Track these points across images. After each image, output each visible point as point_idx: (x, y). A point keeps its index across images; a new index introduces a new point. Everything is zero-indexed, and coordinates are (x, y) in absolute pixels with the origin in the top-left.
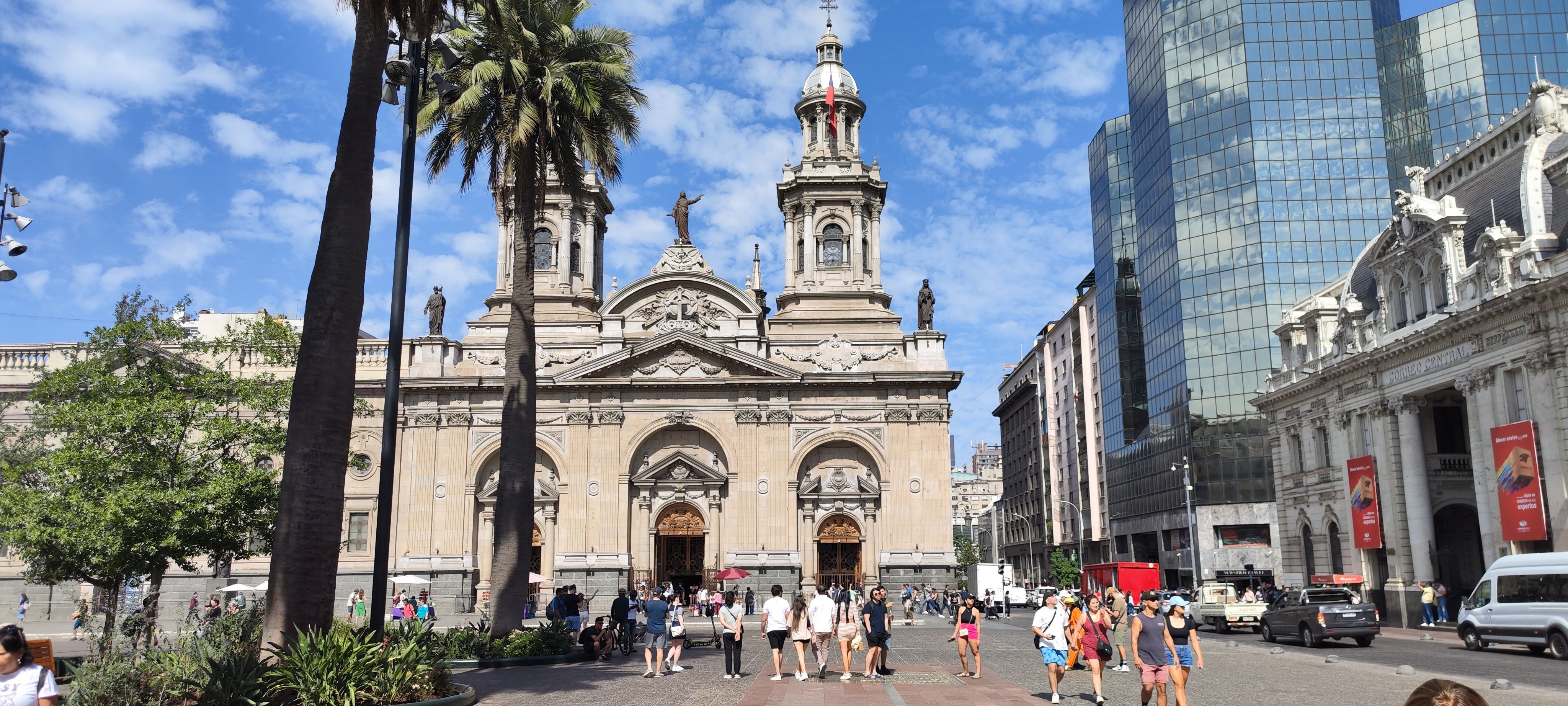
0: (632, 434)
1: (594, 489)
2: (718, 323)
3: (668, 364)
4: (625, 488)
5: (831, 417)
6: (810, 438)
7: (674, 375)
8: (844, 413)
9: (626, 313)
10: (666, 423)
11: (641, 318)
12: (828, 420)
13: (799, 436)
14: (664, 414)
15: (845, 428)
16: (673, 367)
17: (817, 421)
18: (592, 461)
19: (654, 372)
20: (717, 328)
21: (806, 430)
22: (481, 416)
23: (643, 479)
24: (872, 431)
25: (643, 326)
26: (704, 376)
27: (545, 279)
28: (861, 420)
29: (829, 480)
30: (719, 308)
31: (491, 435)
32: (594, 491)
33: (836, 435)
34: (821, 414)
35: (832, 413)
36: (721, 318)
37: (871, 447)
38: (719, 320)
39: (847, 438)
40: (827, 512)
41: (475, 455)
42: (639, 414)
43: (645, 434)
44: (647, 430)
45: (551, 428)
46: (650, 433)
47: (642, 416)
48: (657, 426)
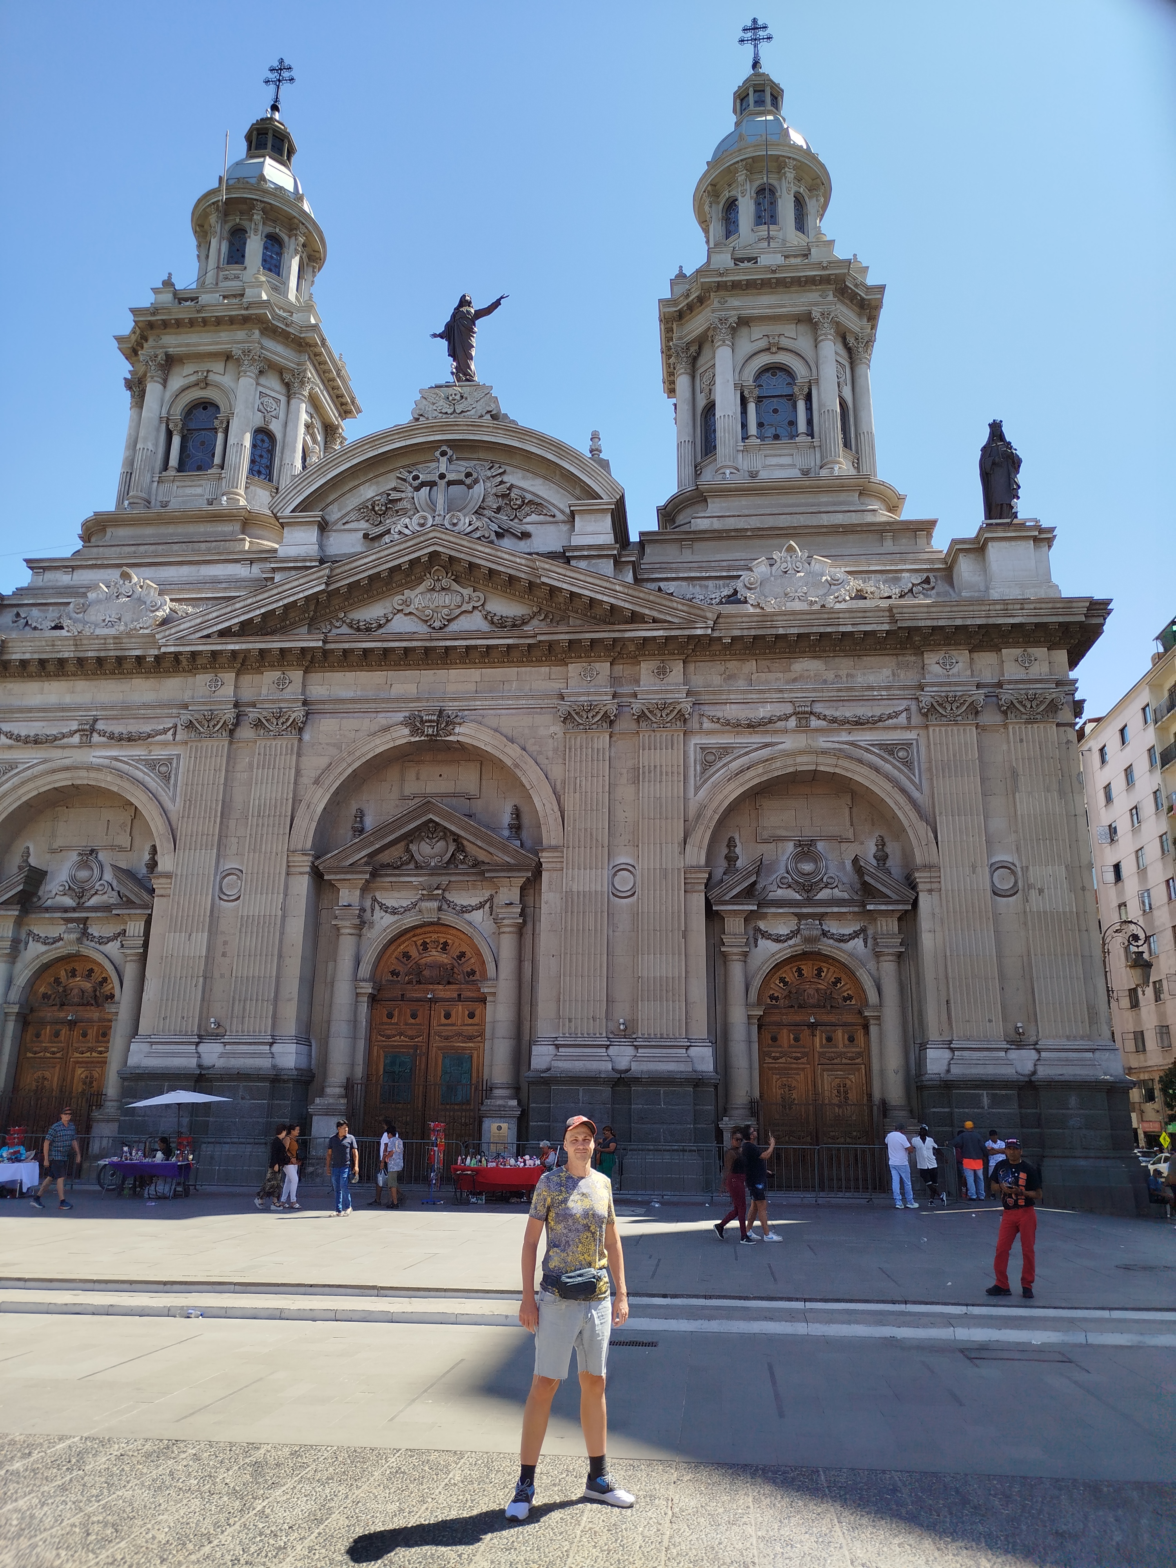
0: (324, 762)
1: (231, 885)
2: (529, 528)
4: (302, 885)
5: (787, 718)
6: (735, 765)
7: (423, 631)
8: (818, 708)
10: (402, 736)
11: (363, 525)
12: (781, 724)
13: (710, 764)
14: (400, 717)
15: (822, 742)
16: (422, 614)
17: (752, 726)
18: (232, 823)
19: (380, 626)
20: (526, 535)
21: (726, 750)
22: (6, 727)
23: (346, 863)
24: (889, 749)
25: (366, 536)
26: (487, 628)
27: (199, 490)
28: (859, 723)
29: (782, 871)
30: (529, 497)
31: (21, 767)
32: (232, 892)
33: (799, 760)
34: (763, 712)
35: (789, 709)
36: (534, 517)
37: (888, 786)
38: (531, 521)
39: (826, 765)
40: (779, 946)
42: (344, 718)
43: (354, 761)
44: (358, 754)
45: (150, 751)
46: (364, 760)
47: (350, 724)
48: (381, 745)
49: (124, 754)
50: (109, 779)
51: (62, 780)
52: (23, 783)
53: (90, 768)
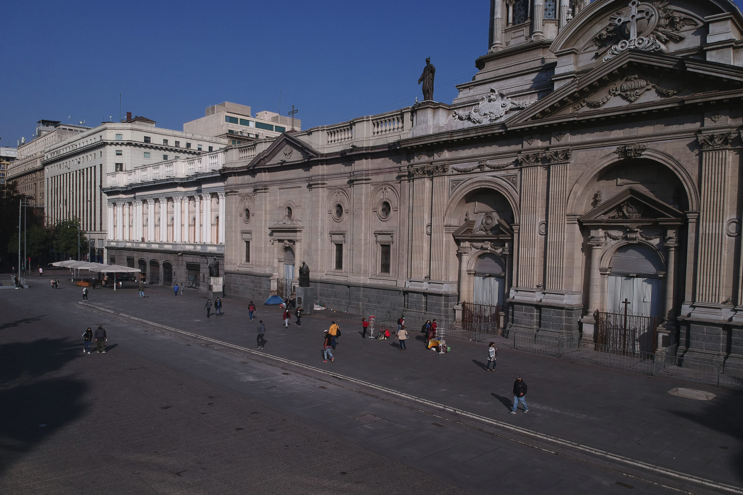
0: (580, 172)
1: (543, 229)
2: (683, 34)
3: (619, 92)
4: (574, 228)
7: (625, 103)
9: (580, 45)
10: (615, 158)
11: (595, 48)
14: (614, 149)
16: (624, 94)
19: (604, 103)
20: (682, 38)
22: (455, 166)
23: (592, 219)
25: (597, 54)
26: (658, 99)
27: (521, 33)
30: (683, 16)
31: (462, 182)
32: (544, 231)
36: (686, 27)
41: (451, 199)
42: (589, 150)
43: (594, 171)
44: (595, 168)
45: (508, 172)
46: (598, 170)
47: (592, 152)
48: (606, 163)
49: (498, 174)
50: (493, 185)
51: (477, 186)
52: (463, 188)
53: (486, 181)
